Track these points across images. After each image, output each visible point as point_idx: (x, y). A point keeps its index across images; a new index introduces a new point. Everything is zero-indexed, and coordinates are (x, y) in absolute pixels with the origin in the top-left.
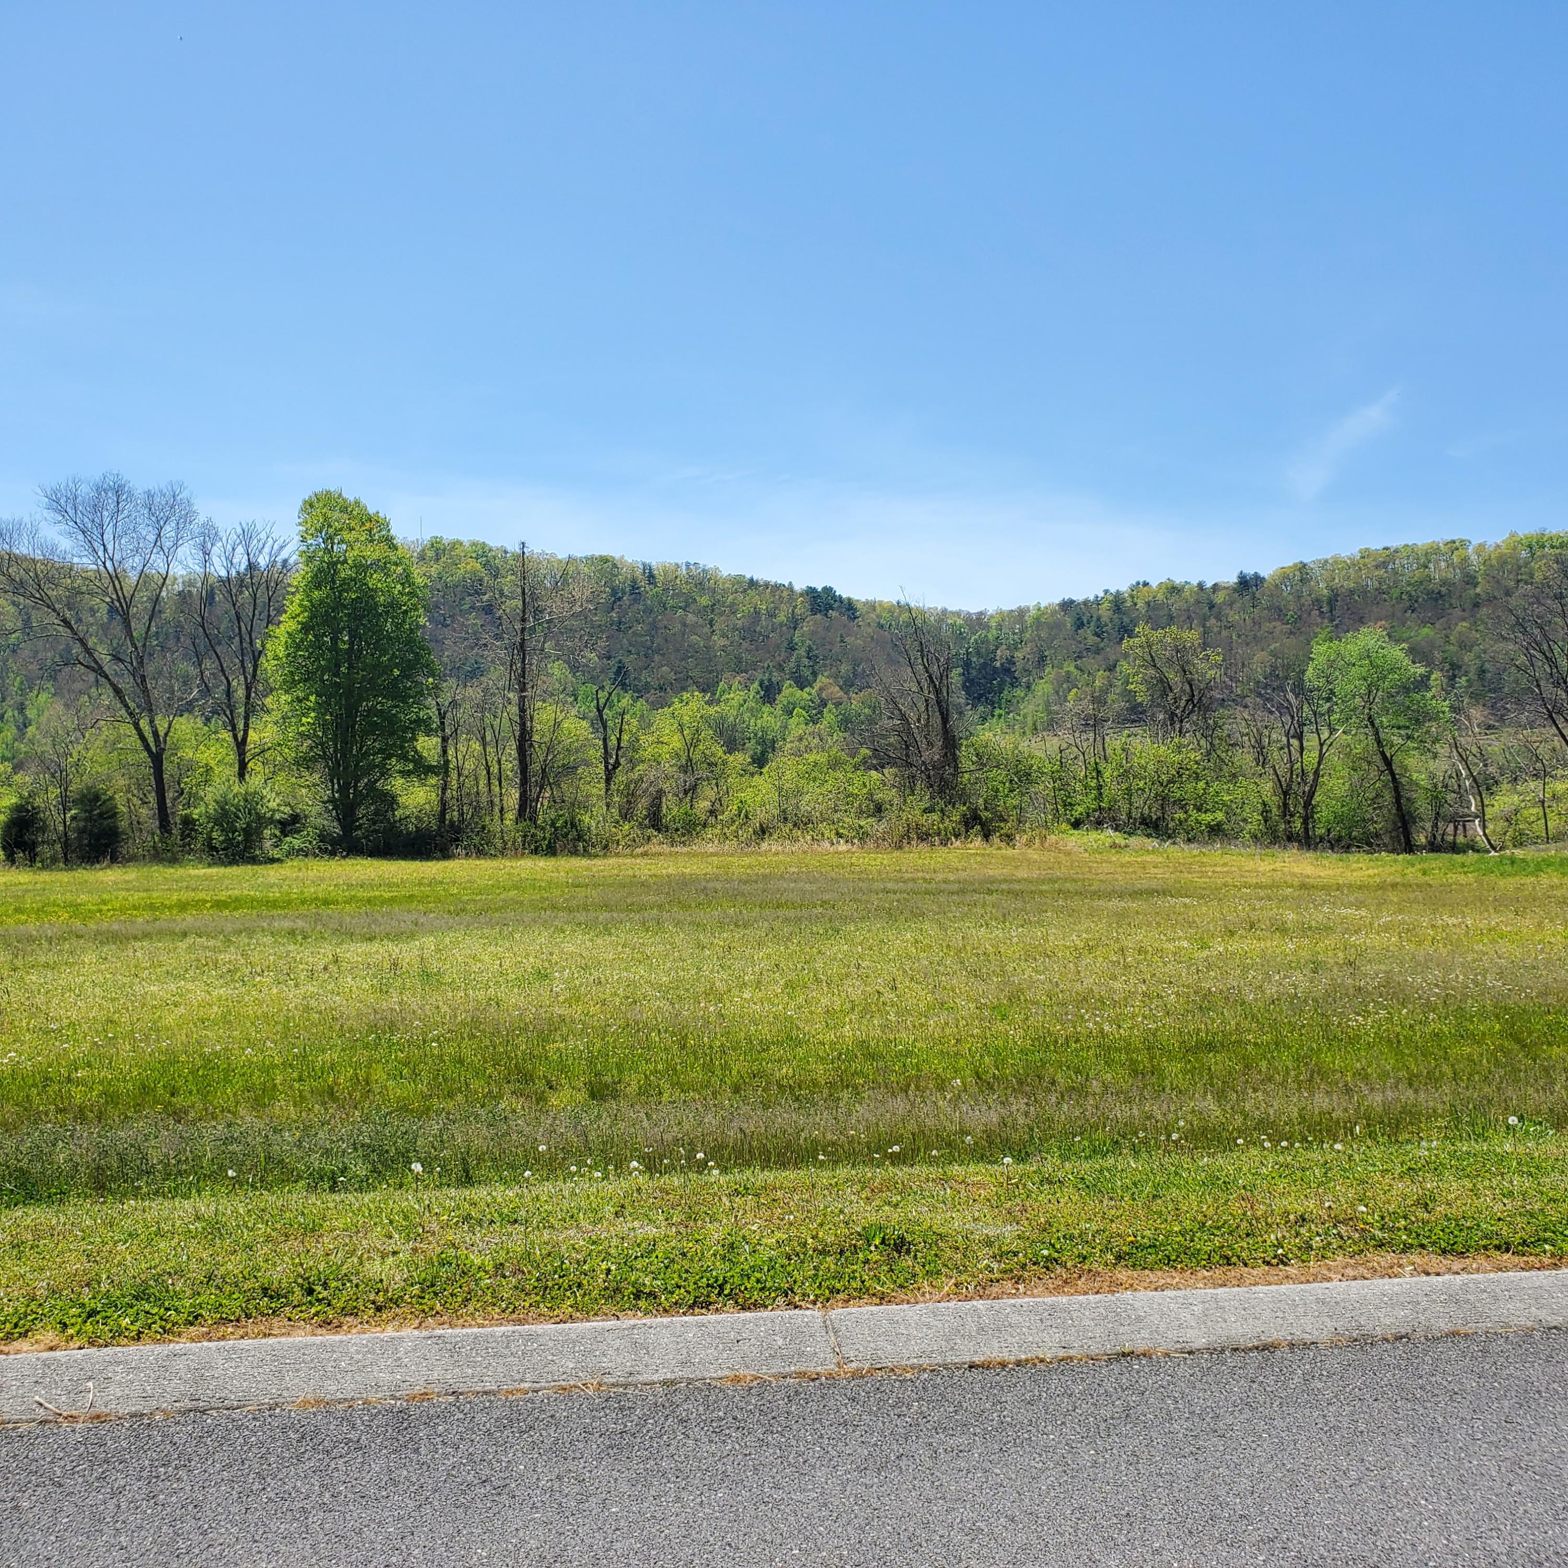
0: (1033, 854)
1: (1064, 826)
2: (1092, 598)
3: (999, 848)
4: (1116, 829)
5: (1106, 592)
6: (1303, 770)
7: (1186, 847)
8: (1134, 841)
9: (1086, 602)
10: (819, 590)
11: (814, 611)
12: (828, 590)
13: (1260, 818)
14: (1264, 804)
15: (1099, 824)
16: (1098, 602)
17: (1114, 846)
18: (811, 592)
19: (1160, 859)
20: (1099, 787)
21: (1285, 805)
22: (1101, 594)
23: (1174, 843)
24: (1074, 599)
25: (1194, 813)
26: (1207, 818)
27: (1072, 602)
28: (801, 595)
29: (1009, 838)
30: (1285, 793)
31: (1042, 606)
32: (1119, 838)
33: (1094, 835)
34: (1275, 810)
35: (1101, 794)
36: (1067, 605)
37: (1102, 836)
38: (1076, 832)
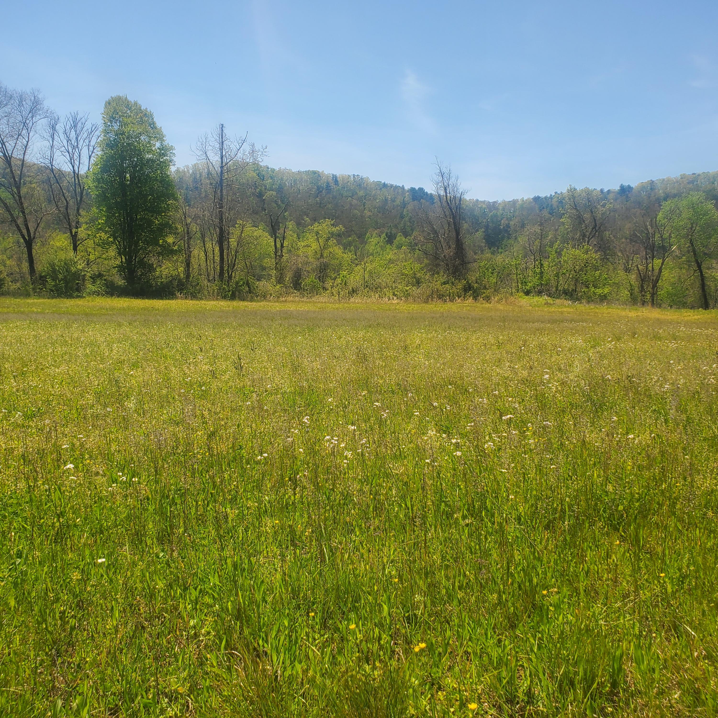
0: (500, 307)
1: (521, 294)
2: (549, 196)
3: (482, 304)
4: (549, 295)
5: (556, 193)
6: (653, 268)
7: (587, 306)
8: (558, 301)
9: (546, 198)
10: (417, 189)
11: (414, 200)
12: (421, 189)
13: (628, 293)
14: (631, 285)
15: (540, 293)
16: (551, 197)
17: (546, 304)
18: (413, 190)
19: (572, 310)
20: (542, 273)
21: (642, 287)
22: (554, 194)
23: (580, 303)
24: (540, 196)
25: (593, 289)
26: (599, 291)
27: (539, 197)
28: (408, 191)
29: (488, 299)
30: (642, 280)
31: (525, 199)
32: (550, 300)
33: (536, 299)
34: (636, 289)
35: (542, 277)
36: (537, 199)
37: (541, 299)
38: (527, 297)
